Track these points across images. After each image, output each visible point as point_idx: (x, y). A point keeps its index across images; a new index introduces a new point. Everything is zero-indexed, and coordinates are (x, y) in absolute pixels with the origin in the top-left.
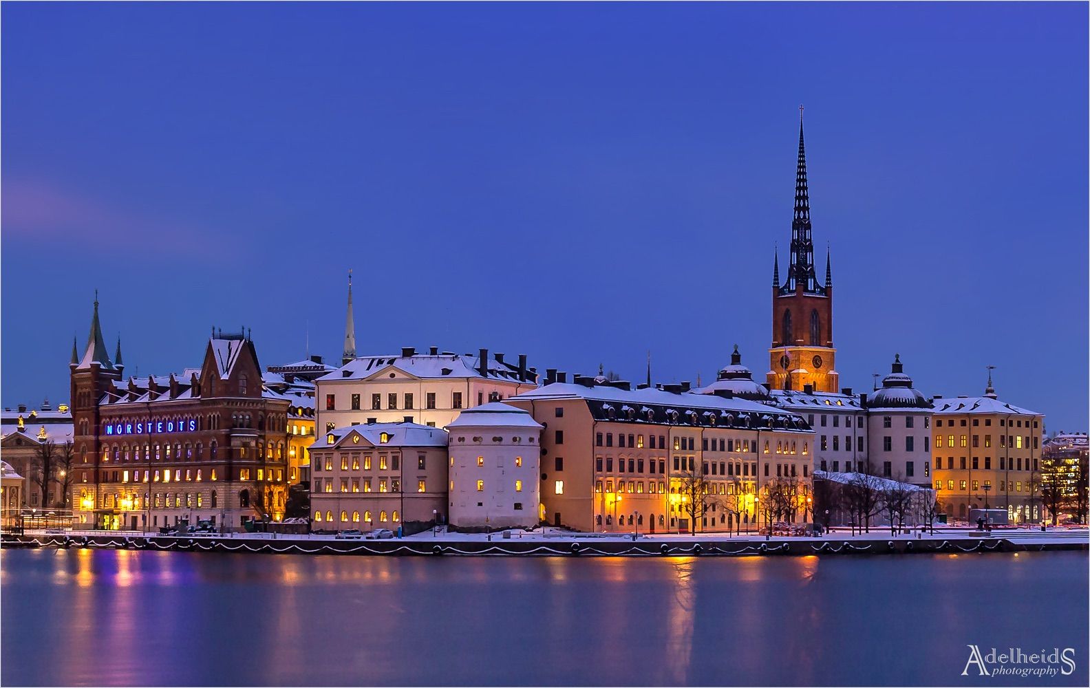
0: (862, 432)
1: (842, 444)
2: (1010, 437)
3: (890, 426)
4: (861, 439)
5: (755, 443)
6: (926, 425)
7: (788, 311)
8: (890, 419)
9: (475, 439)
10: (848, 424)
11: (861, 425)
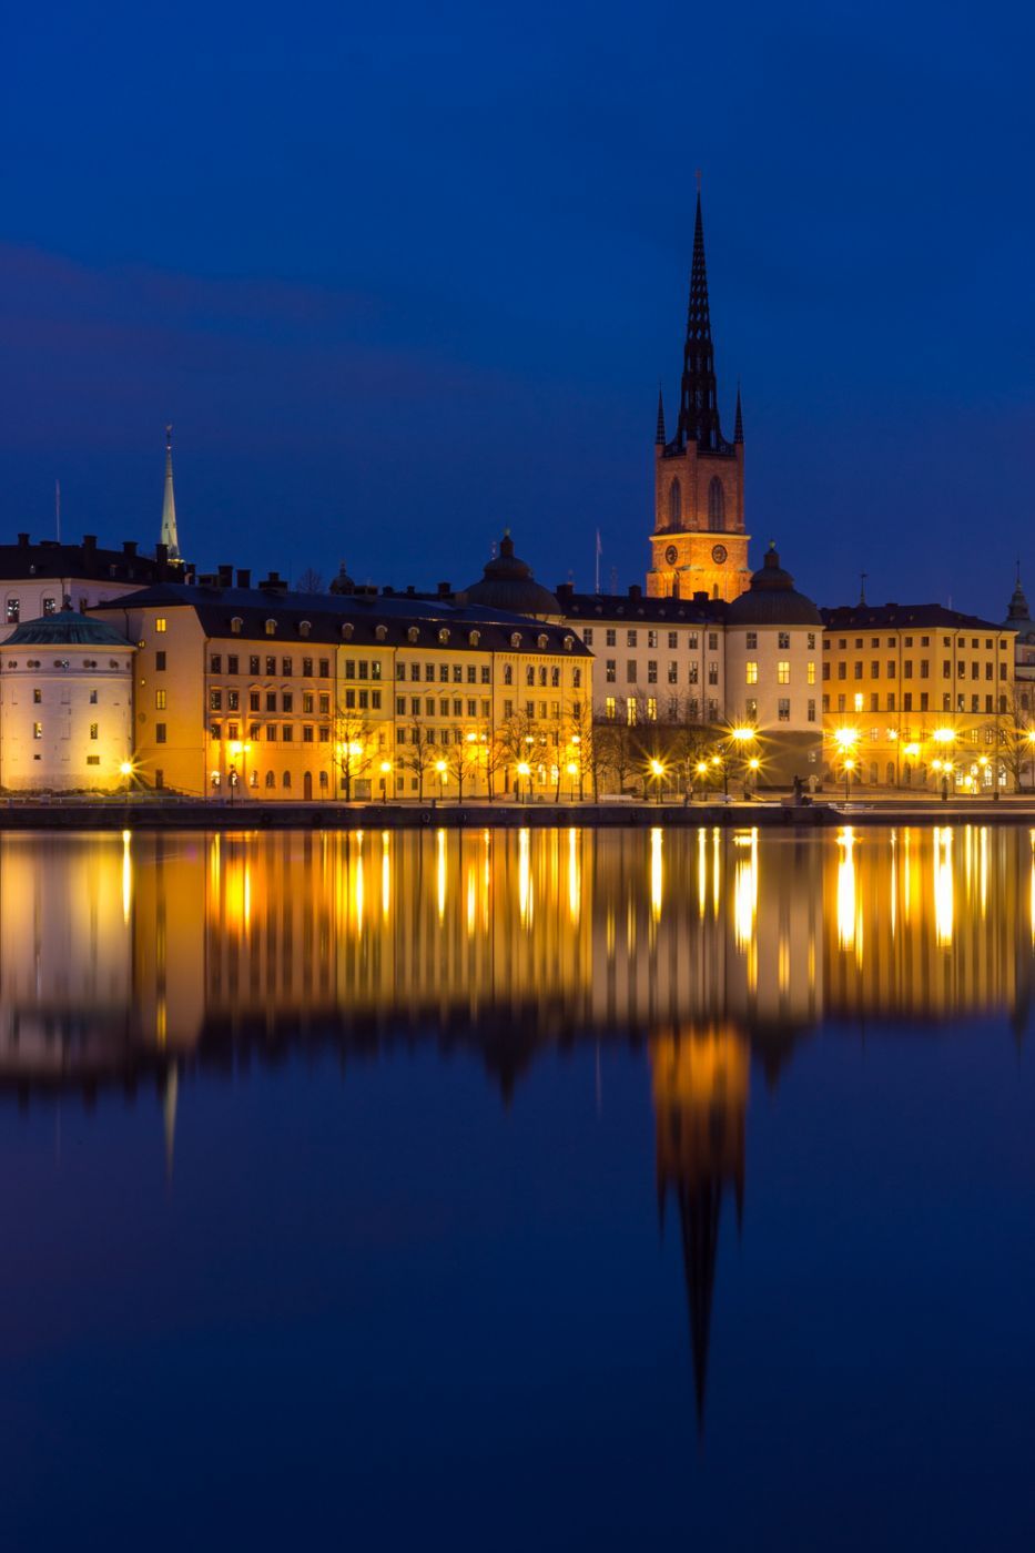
0: (713, 657)
2: (960, 663)
3: (755, 647)
4: (713, 667)
5: (488, 670)
6: (812, 647)
7: (676, 479)
8: (755, 636)
9: (30, 664)
10: (693, 644)
11: (713, 646)
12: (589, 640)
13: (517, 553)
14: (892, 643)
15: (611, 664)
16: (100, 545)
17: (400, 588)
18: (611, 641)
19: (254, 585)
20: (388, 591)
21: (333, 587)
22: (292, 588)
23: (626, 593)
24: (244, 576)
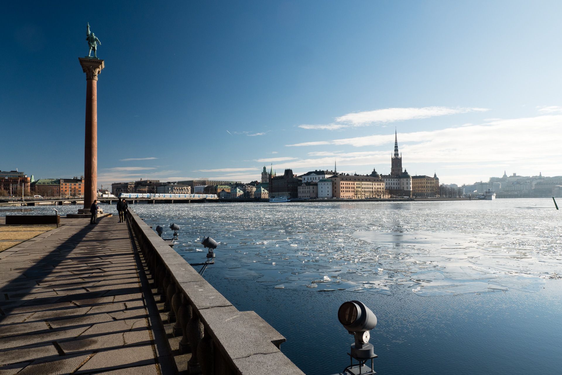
0: (399, 182)
1: (395, 184)
2: (428, 182)
4: (399, 183)
6: (410, 181)
7: (394, 161)
9: (321, 184)
10: (396, 181)
11: (399, 181)
12: (384, 180)
13: (375, 171)
14: (420, 180)
15: (387, 183)
16: (328, 171)
17: (362, 175)
18: (387, 180)
19: (346, 175)
20: (361, 175)
21: (355, 175)
22: (350, 175)
23: (388, 175)
24: (344, 174)
